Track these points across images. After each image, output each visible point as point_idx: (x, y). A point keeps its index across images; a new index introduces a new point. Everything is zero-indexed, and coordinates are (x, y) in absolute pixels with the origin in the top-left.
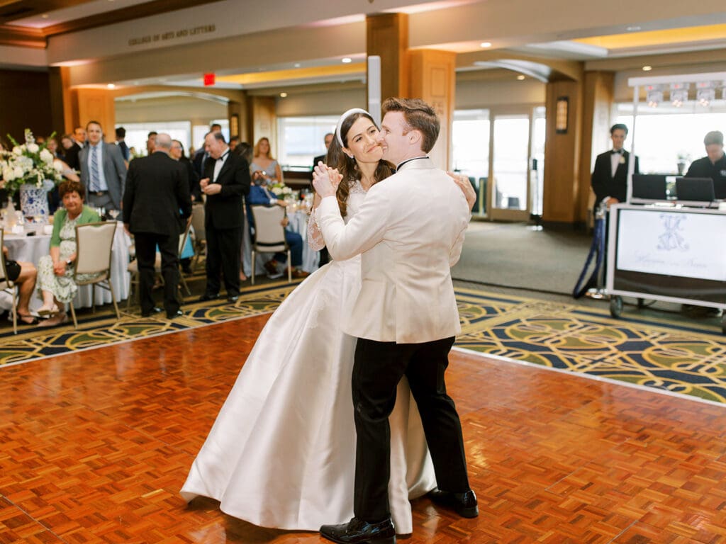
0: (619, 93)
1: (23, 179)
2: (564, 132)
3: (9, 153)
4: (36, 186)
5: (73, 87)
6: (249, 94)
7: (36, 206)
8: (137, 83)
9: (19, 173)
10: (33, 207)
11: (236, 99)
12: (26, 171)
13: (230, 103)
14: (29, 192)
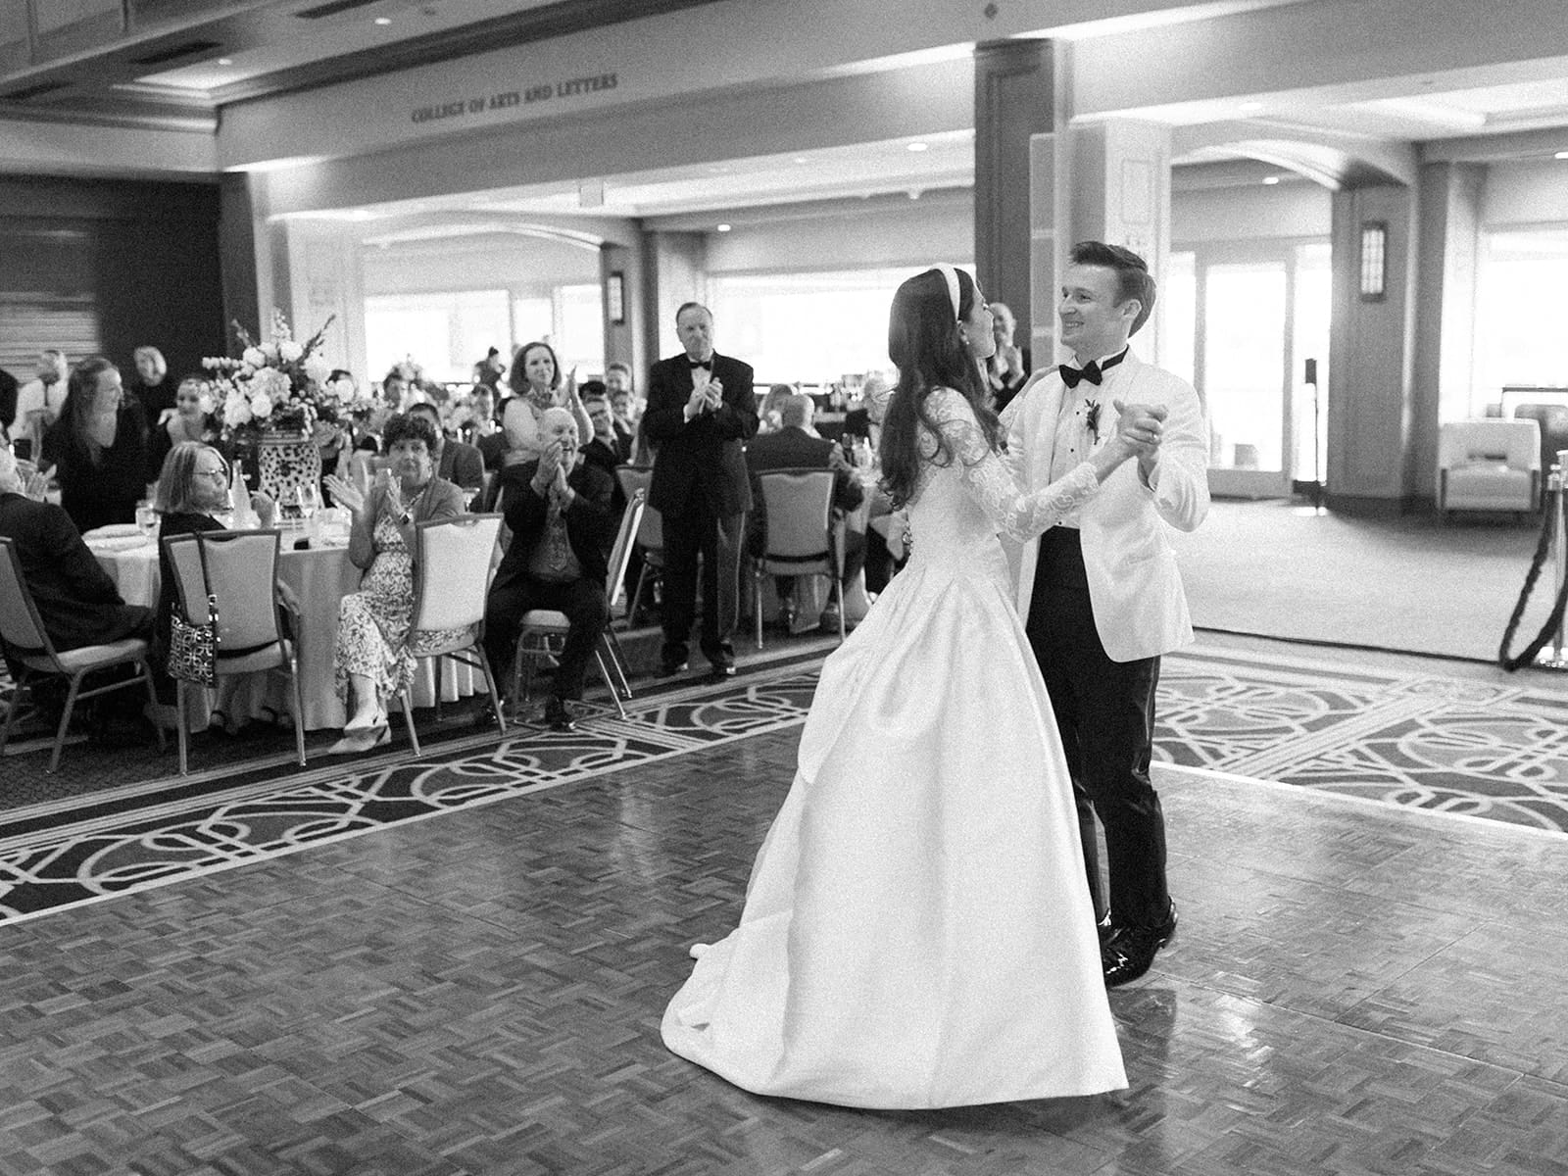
0: (1497, 212)
1: (270, 420)
2: (1378, 298)
3: (236, 363)
4: (300, 434)
5: (274, 218)
6: (649, 227)
7: (297, 479)
8: (420, 205)
9: (262, 407)
10: (289, 484)
11: (616, 238)
12: (277, 402)
13: (606, 247)
14: (280, 449)
